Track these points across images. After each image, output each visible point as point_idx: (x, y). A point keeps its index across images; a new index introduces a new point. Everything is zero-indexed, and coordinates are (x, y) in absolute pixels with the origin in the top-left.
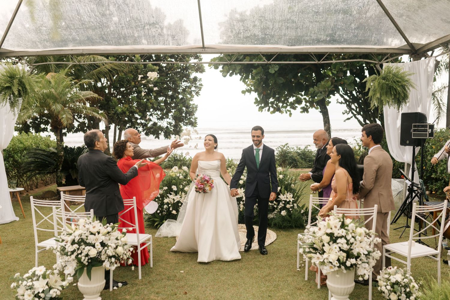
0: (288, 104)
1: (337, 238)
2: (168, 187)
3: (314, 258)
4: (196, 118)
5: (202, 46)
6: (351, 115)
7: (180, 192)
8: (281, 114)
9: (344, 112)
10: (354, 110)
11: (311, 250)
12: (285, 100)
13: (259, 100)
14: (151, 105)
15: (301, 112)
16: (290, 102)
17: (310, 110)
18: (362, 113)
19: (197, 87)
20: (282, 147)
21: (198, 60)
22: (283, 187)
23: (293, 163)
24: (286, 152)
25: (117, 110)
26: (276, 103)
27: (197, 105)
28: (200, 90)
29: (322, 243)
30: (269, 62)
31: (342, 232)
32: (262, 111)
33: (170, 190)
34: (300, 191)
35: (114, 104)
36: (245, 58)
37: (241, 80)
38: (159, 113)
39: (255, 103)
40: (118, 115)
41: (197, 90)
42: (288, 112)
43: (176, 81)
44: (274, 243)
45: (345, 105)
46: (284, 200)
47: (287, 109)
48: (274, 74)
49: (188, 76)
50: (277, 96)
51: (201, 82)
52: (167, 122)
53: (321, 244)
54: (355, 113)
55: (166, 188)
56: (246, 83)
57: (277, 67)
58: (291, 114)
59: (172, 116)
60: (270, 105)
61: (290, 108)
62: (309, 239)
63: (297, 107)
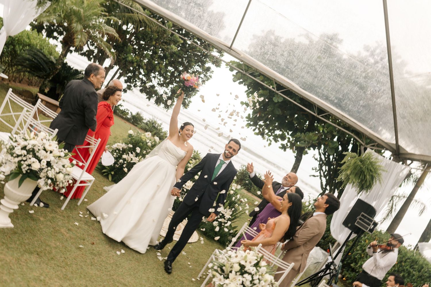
0: (273, 134)
1: (246, 272)
2: (133, 146)
3: (217, 277)
4: (190, 102)
5: (229, 46)
6: (318, 174)
7: (141, 156)
9: (314, 168)
10: (323, 171)
11: (219, 269)
12: (272, 130)
13: (251, 117)
14: (159, 69)
15: (280, 148)
16: (275, 133)
17: (288, 150)
18: (327, 178)
19: (207, 76)
21: (219, 54)
22: (228, 202)
23: (248, 185)
25: (128, 57)
26: (264, 128)
28: (207, 80)
29: (231, 269)
30: (277, 92)
31: (253, 270)
32: (248, 127)
33: (133, 150)
34: (241, 213)
35: (128, 50)
36: (259, 76)
37: (246, 92)
38: (162, 79)
39: (246, 118)
40: (126, 61)
41: (205, 79)
42: (269, 141)
43: (191, 61)
44: (192, 244)
45: (318, 163)
46: (223, 213)
47: (270, 138)
48: (276, 103)
49: (203, 63)
50: (268, 122)
51: (212, 74)
52: (165, 91)
53: (229, 269)
54: (322, 174)
55: (131, 146)
56: (248, 97)
57: (281, 99)
58: (270, 144)
59: (172, 88)
60: (258, 126)
61: (273, 139)
62: (223, 259)
63: (279, 141)
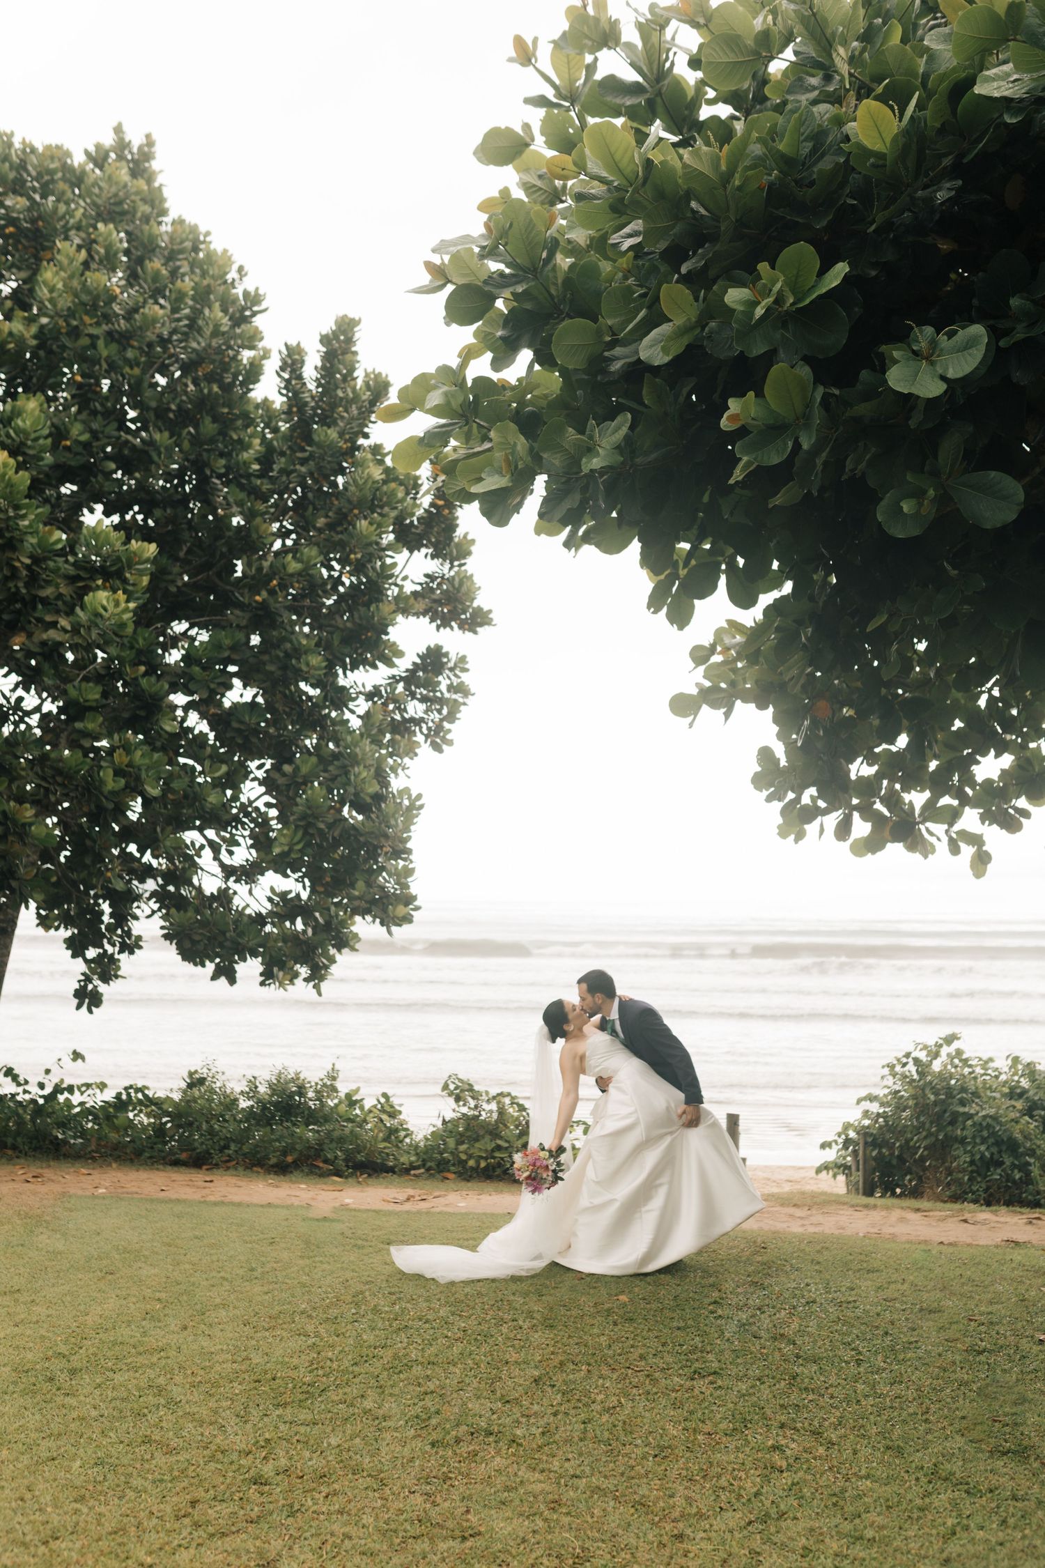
0: (971, 793)
8: (917, 856)
12: (946, 770)
16: (979, 778)
19: (442, 701)
20: (922, 1056)
23: (999, 1164)
24: (949, 1091)
26: (891, 789)
27: (419, 796)
28: (451, 717)
32: (800, 836)
39: (759, 781)
41: (437, 717)
42: (962, 845)
47: (957, 827)
51: (465, 677)
52: (272, 889)
58: (981, 860)
60: (854, 799)
61: (983, 818)
63: (1026, 814)
